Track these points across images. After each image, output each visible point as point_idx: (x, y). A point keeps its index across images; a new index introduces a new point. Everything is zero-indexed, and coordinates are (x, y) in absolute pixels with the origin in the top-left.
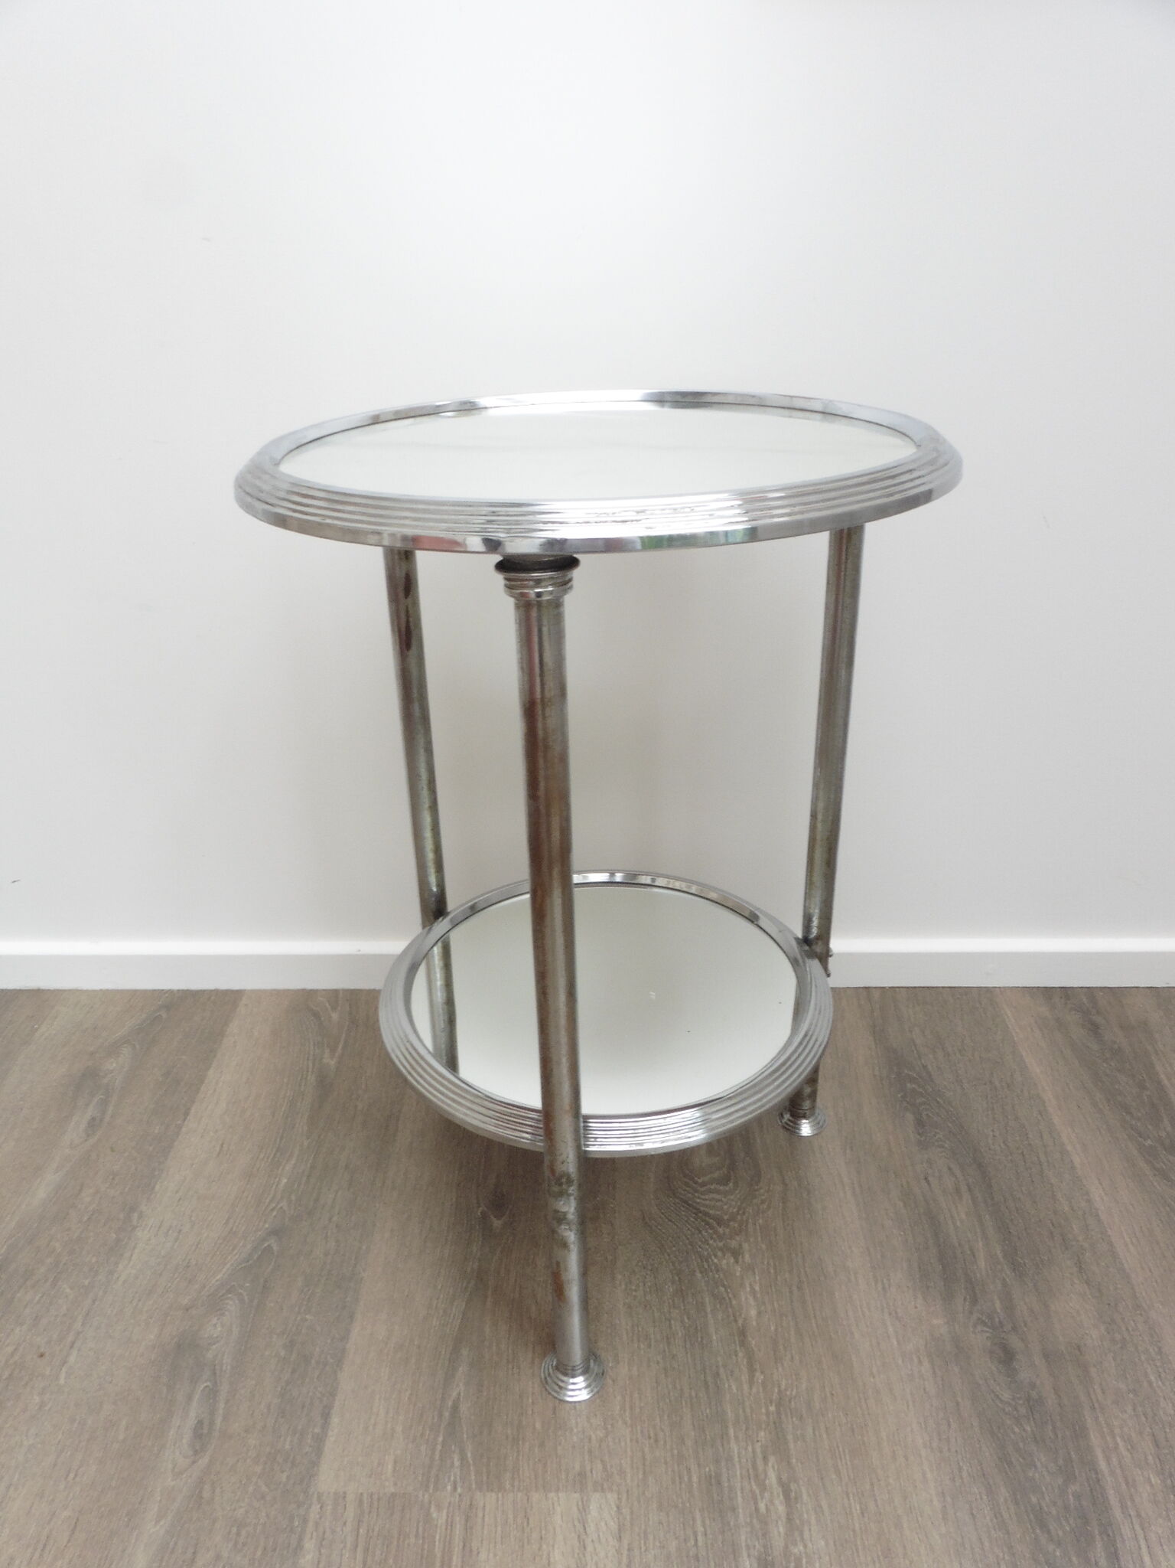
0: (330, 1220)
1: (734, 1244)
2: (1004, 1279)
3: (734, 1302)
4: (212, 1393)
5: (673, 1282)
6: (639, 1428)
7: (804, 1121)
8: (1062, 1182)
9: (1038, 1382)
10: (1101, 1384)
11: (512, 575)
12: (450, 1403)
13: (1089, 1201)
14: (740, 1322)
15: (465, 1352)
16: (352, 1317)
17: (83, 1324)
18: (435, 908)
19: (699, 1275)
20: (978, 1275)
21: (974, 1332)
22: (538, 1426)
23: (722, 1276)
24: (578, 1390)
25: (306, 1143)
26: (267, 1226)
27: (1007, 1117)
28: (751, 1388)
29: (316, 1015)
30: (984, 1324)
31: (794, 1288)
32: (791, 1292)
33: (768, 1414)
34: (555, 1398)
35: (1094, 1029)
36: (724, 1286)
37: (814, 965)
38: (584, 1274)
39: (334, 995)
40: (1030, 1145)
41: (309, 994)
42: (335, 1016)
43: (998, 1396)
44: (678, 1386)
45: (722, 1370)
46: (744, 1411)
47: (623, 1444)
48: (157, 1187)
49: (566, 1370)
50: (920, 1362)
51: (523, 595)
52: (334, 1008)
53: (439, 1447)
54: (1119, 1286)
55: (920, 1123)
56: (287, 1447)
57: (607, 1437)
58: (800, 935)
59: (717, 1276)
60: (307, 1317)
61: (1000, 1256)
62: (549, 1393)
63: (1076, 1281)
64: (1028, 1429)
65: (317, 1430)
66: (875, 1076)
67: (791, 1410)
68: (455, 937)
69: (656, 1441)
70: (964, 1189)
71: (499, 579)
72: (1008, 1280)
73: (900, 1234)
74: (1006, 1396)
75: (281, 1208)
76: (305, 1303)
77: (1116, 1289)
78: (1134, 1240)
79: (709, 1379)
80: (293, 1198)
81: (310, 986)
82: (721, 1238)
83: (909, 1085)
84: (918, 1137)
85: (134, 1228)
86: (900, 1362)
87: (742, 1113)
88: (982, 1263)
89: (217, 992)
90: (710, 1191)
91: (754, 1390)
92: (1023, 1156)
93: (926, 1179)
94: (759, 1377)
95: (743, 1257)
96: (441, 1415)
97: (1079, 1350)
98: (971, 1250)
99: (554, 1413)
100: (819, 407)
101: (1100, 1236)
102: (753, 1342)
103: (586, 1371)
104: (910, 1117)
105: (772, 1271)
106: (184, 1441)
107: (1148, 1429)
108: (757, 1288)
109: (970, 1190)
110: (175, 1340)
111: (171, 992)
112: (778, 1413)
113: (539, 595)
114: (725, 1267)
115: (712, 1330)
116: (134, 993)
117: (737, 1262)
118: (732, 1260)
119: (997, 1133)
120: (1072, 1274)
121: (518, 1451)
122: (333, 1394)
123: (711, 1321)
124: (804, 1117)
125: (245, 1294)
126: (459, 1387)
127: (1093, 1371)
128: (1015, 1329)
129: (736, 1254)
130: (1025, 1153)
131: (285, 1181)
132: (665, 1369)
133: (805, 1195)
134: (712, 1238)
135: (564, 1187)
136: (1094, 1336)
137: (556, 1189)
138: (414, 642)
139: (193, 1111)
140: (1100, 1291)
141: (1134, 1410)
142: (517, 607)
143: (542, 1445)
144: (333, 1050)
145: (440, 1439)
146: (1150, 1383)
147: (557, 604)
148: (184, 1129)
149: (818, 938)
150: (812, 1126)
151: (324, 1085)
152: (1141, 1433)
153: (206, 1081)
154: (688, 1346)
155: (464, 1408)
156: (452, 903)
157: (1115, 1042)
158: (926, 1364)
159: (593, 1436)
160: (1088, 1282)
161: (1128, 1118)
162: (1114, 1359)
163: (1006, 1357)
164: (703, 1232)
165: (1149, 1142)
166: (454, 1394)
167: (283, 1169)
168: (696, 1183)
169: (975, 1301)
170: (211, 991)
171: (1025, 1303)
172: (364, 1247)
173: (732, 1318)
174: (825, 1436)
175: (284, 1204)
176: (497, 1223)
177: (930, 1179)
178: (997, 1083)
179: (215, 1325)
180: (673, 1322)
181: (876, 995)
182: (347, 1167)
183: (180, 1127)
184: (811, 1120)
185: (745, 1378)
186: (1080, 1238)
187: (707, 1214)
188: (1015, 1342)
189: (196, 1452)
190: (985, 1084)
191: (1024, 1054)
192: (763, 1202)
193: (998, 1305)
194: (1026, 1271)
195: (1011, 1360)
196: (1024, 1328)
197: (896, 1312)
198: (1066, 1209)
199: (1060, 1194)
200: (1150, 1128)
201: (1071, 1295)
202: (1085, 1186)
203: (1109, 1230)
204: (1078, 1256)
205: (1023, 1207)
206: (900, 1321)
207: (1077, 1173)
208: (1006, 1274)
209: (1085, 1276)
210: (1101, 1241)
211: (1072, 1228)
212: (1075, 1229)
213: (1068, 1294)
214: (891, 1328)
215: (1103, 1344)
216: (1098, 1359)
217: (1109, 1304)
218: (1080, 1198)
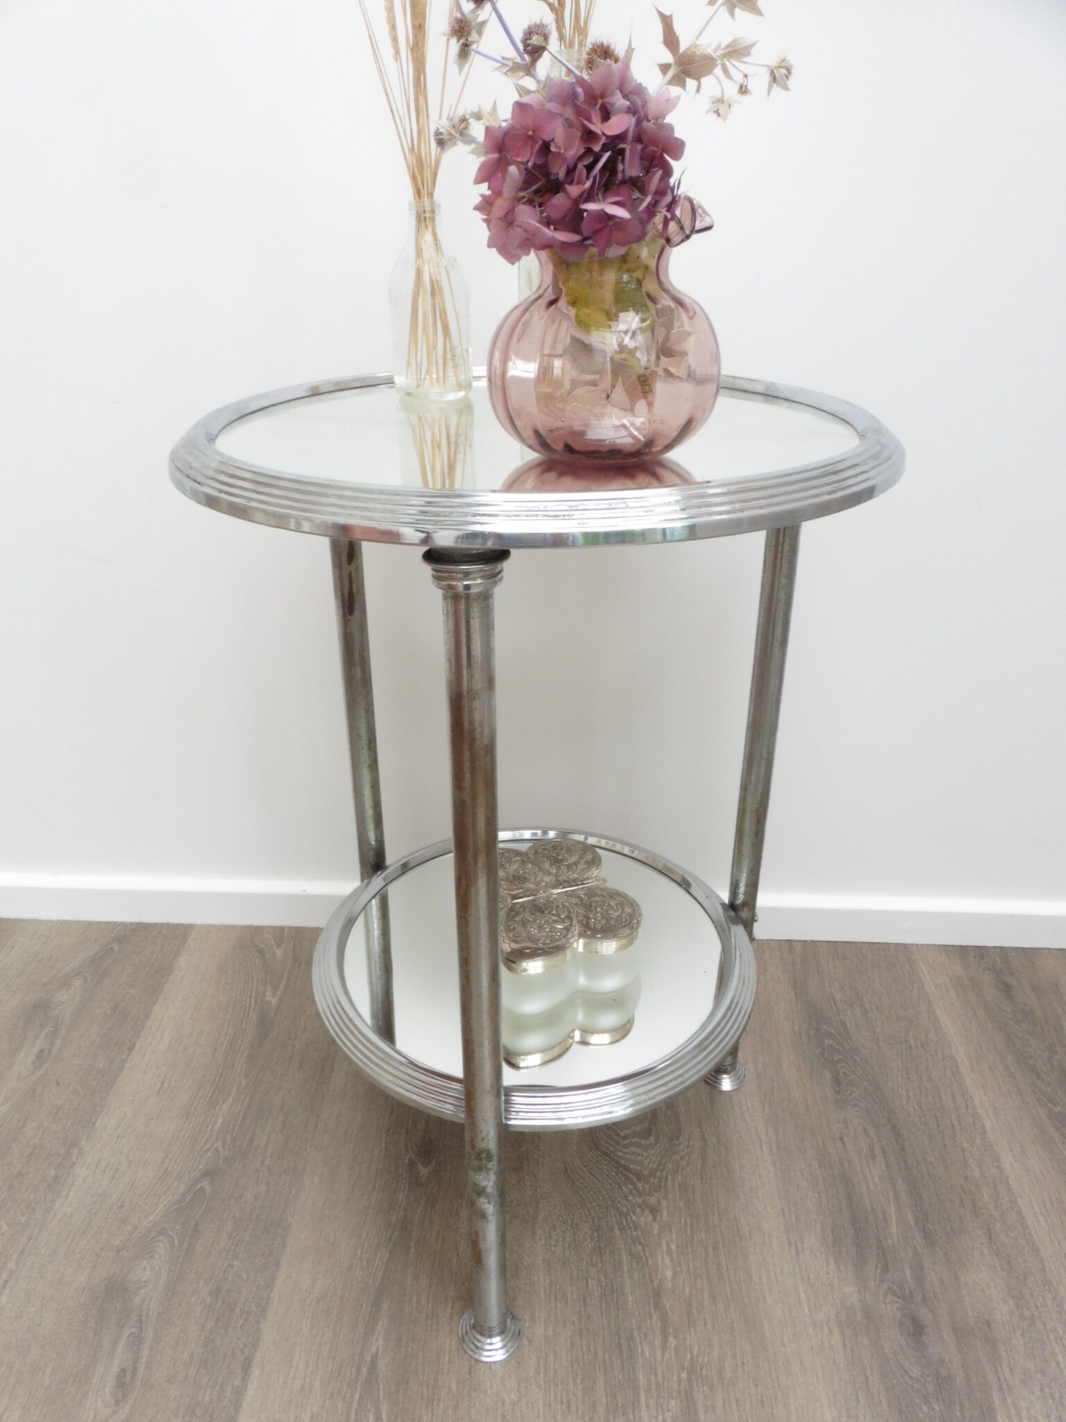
0: (263, 1162)
1: (652, 1200)
2: (915, 1247)
3: (650, 1262)
4: (137, 1340)
5: (592, 1239)
6: (552, 1392)
7: (724, 1076)
8: (973, 1147)
9: (947, 1360)
10: (1009, 1363)
11: (439, 567)
12: (368, 1359)
13: (999, 1167)
14: (656, 1283)
15: (385, 1306)
16: (277, 1265)
17: (17, 1264)
18: (374, 862)
19: (617, 1232)
20: (890, 1242)
21: (884, 1302)
22: (454, 1386)
23: (640, 1234)
24: (495, 1350)
25: (244, 1083)
26: (201, 1167)
27: (921, 1079)
28: (663, 1352)
29: (261, 952)
30: (894, 1293)
31: (710, 1249)
32: (706, 1252)
33: (679, 1382)
34: (471, 1356)
35: (1007, 990)
36: (641, 1244)
37: (738, 931)
38: (502, 1243)
39: (279, 932)
40: (943, 1107)
41: (256, 931)
42: (279, 953)
43: (906, 1372)
44: (592, 1349)
45: (636, 1333)
46: (656, 1378)
47: (536, 1409)
48: (98, 1124)
49: (481, 1329)
50: (830, 1332)
51: (451, 587)
52: (279, 946)
53: (355, 1405)
54: (1028, 1259)
55: (837, 1080)
56: (207, 1399)
57: (520, 1400)
58: (726, 901)
59: (635, 1233)
60: (235, 1263)
61: (912, 1222)
62: (466, 1352)
63: (986, 1252)
64: (937, 1408)
65: (237, 1383)
66: (794, 1030)
67: (702, 1378)
68: (392, 890)
69: (569, 1407)
70: (878, 1151)
71: (427, 570)
72: (918, 1248)
73: (815, 1196)
74: (915, 1372)
75: (216, 1149)
76: (233, 1248)
77: (1025, 1262)
78: (1044, 1210)
79: (623, 1341)
80: (228, 1138)
81: (256, 923)
82: (640, 1194)
83: (826, 1041)
84: (835, 1095)
85: (74, 1164)
86: (811, 1331)
87: (663, 1089)
88: (894, 1229)
89: (168, 926)
90: (632, 1144)
91: (667, 1355)
92: (937, 1118)
93: (841, 1139)
94: (672, 1341)
95: (661, 1215)
96: (359, 1370)
97: (989, 1325)
98: (884, 1215)
99: (470, 1374)
100: (760, 389)
101: (1009, 1205)
102: (668, 1305)
103: (502, 1332)
104: (827, 1075)
105: (689, 1230)
106: (107, 1390)
107: (1055, 1412)
108: (673, 1248)
109: (884, 1152)
110: (105, 1282)
111: (124, 925)
112: (690, 1380)
113: (467, 587)
114: (642, 1224)
115: (628, 1289)
116: (89, 924)
117: (655, 1220)
118: (650, 1218)
119: (911, 1094)
120: (982, 1244)
121: (432, 1413)
122: (255, 1346)
123: (627, 1281)
124: (725, 1072)
125: (175, 1236)
126: (378, 1343)
127: (1001, 1348)
128: (924, 1300)
129: (654, 1211)
130: (938, 1115)
131: (221, 1120)
132: (581, 1331)
133: (723, 1152)
134: (631, 1194)
135: (484, 1162)
136: (1003, 1311)
137: (476, 1163)
138: (357, 607)
139: (137, 1047)
140: (1009, 1263)
141: (1042, 1390)
142: (445, 598)
143: (456, 1407)
144: (276, 988)
145: (357, 1396)
146: (1058, 1364)
147: (486, 597)
148: (127, 1065)
149: (744, 904)
150: (732, 1081)
151: (265, 1024)
152: (1048, 1416)
153: (152, 1016)
154: (604, 1304)
155: (382, 1363)
156: (389, 859)
157: (1026, 1005)
158: (836, 1333)
159: (507, 1399)
160: (997, 1254)
161: (1038, 1083)
162: (1023, 1336)
163: (916, 1330)
164: (623, 1188)
165: (1058, 1109)
166: (373, 1349)
167: (220, 1109)
168: (618, 1135)
169: (886, 1269)
170: (163, 924)
171: (936, 1274)
172: (294, 1192)
173: (648, 1278)
174: (735, 1408)
175: (219, 1145)
176: (423, 1171)
177: (845, 1139)
178: (912, 1043)
179: (144, 1269)
180: (589, 1280)
181: (798, 948)
182: (282, 1108)
183: (124, 1062)
184: (731, 1075)
185: (658, 1342)
186: (990, 1207)
187: (628, 1169)
188: (925, 1315)
189: (117, 1402)
190: (901, 1043)
191: (938, 1012)
192: (682, 1158)
193: (908, 1273)
194: (936, 1239)
195: (921, 1334)
196: (934, 1299)
197: (808, 1278)
198: (977, 1174)
199: (971, 1160)
200: (1059, 1093)
201: (981, 1266)
202: (995, 1152)
203: (1019, 1200)
204: (988, 1225)
205: (935, 1172)
206: (812, 1288)
207: (988, 1138)
208: (917, 1242)
209: (995, 1247)
210: (1011, 1210)
211: (983, 1196)
212: (985, 1197)
213: (978, 1265)
214: (803, 1295)
215: (1011, 1320)
216: (1007, 1336)
217: (1017, 1278)
218: (991, 1164)
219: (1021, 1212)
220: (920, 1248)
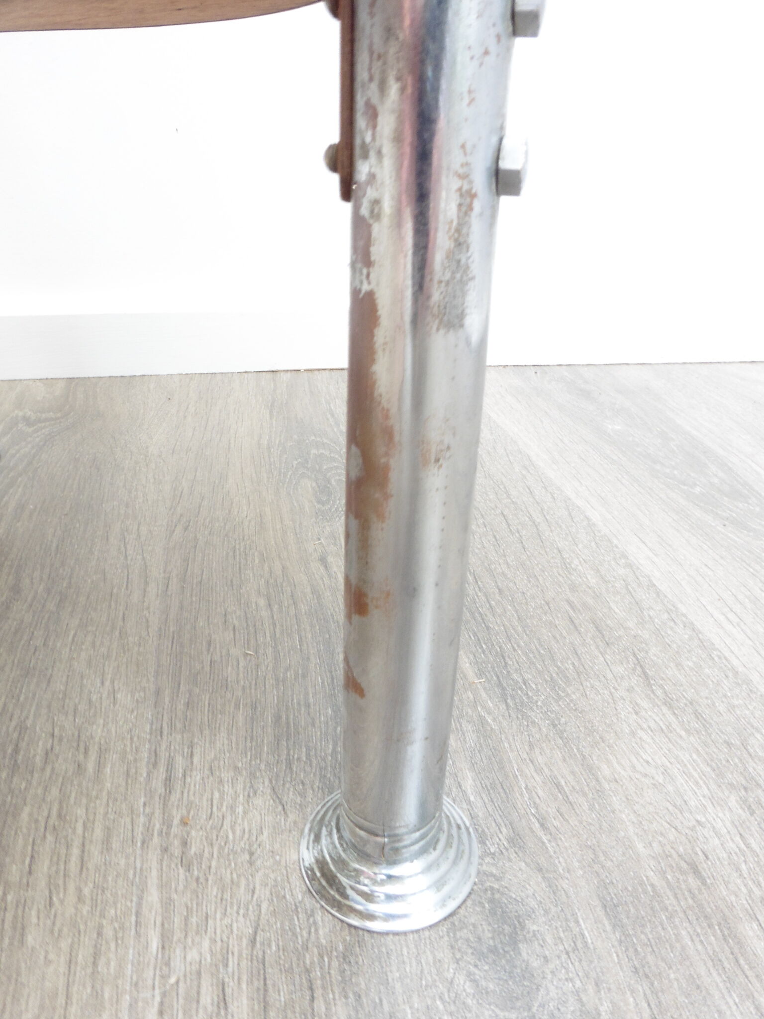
2: (482, 721)
8: (577, 545)
13: (630, 566)
35: (585, 394)
54: (736, 702)
63: (644, 704)
77: (731, 708)
78: (731, 616)
84: (318, 506)
97: (696, 872)
101: (666, 616)
120: (630, 690)
128: (516, 841)
130: (505, 513)
136: (719, 825)
140: (697, 715)
157: (615, 403)
160: (669, 704)
165: (698, 490)
171: (539, 771)
186: (630, 624)
194: (529, 697)
195: (514, 942)
196: (541, 833)
197: (185, 843)
198: (593, 581)
199: (576, 562)
200: (692, 474)
201: (641, 733)
202: (617, 547)
203: (679, 606)
204: (634, 655)
205: (511, 585)
206: (189, 869)
207: (599, 531)
208: (483, 707)
209: (659, 692)
210: (672, 624)
211: (610, 608)
212: (617, 610)
213: (633, 734)
214: (153, 896)
215: (748, 846)
216: (750, 891)
217: (728, 744)
218: (613, 563)
219: (692, 623)
220: (494, 720)
